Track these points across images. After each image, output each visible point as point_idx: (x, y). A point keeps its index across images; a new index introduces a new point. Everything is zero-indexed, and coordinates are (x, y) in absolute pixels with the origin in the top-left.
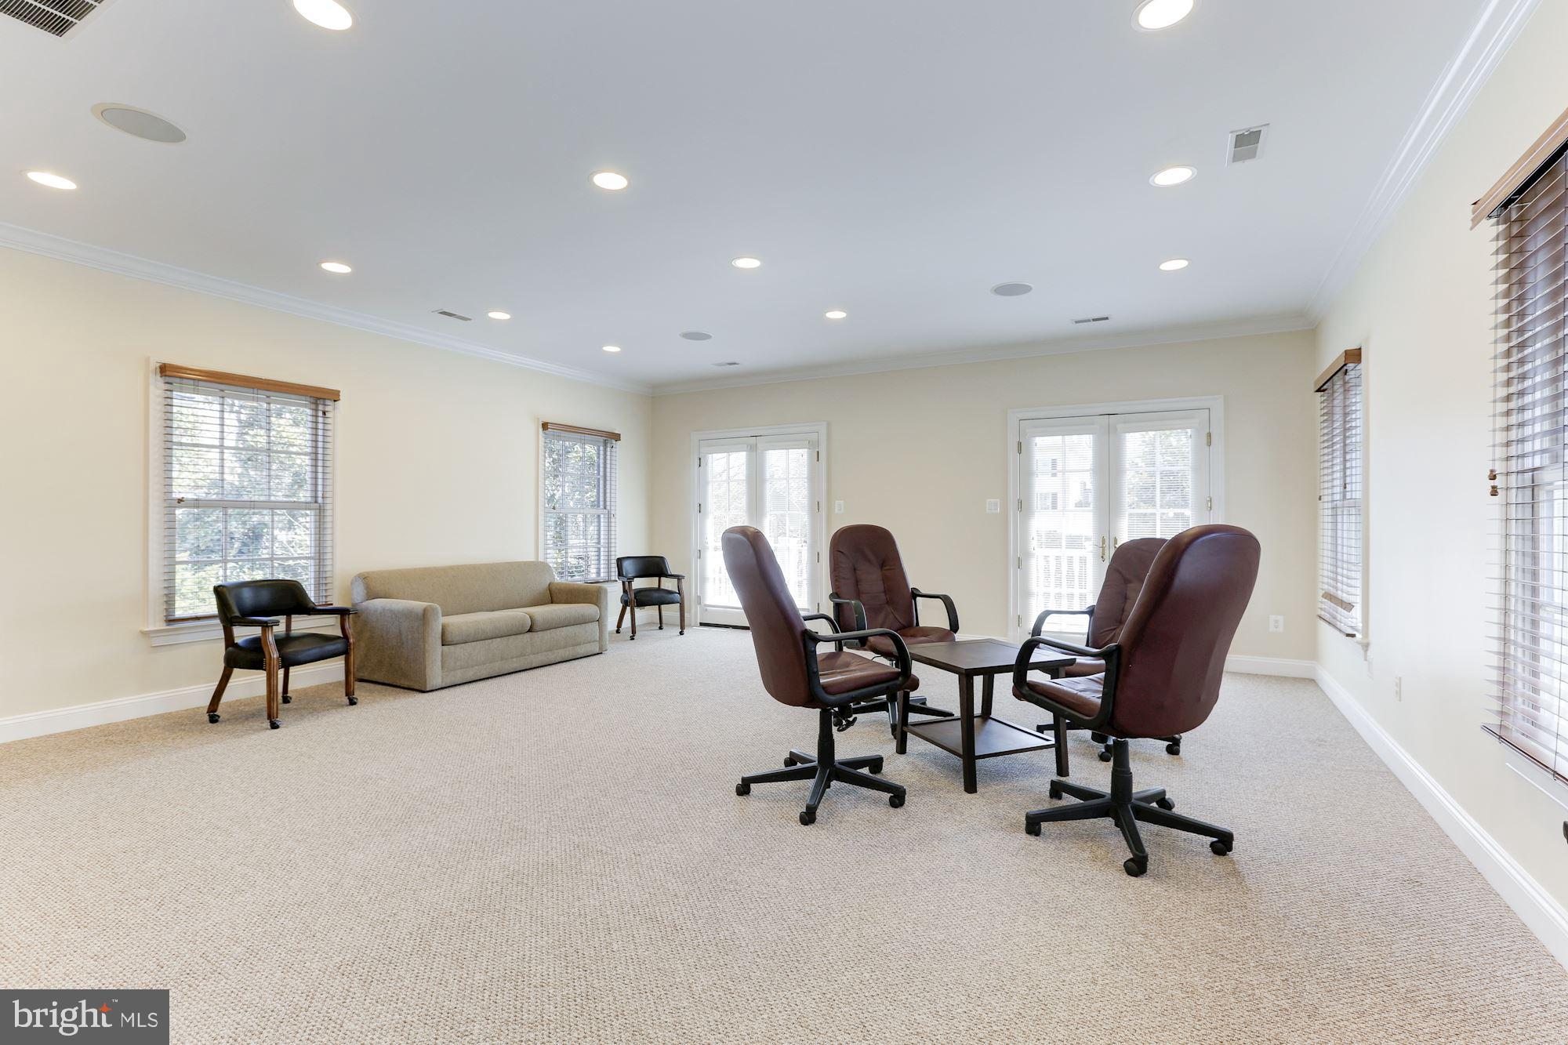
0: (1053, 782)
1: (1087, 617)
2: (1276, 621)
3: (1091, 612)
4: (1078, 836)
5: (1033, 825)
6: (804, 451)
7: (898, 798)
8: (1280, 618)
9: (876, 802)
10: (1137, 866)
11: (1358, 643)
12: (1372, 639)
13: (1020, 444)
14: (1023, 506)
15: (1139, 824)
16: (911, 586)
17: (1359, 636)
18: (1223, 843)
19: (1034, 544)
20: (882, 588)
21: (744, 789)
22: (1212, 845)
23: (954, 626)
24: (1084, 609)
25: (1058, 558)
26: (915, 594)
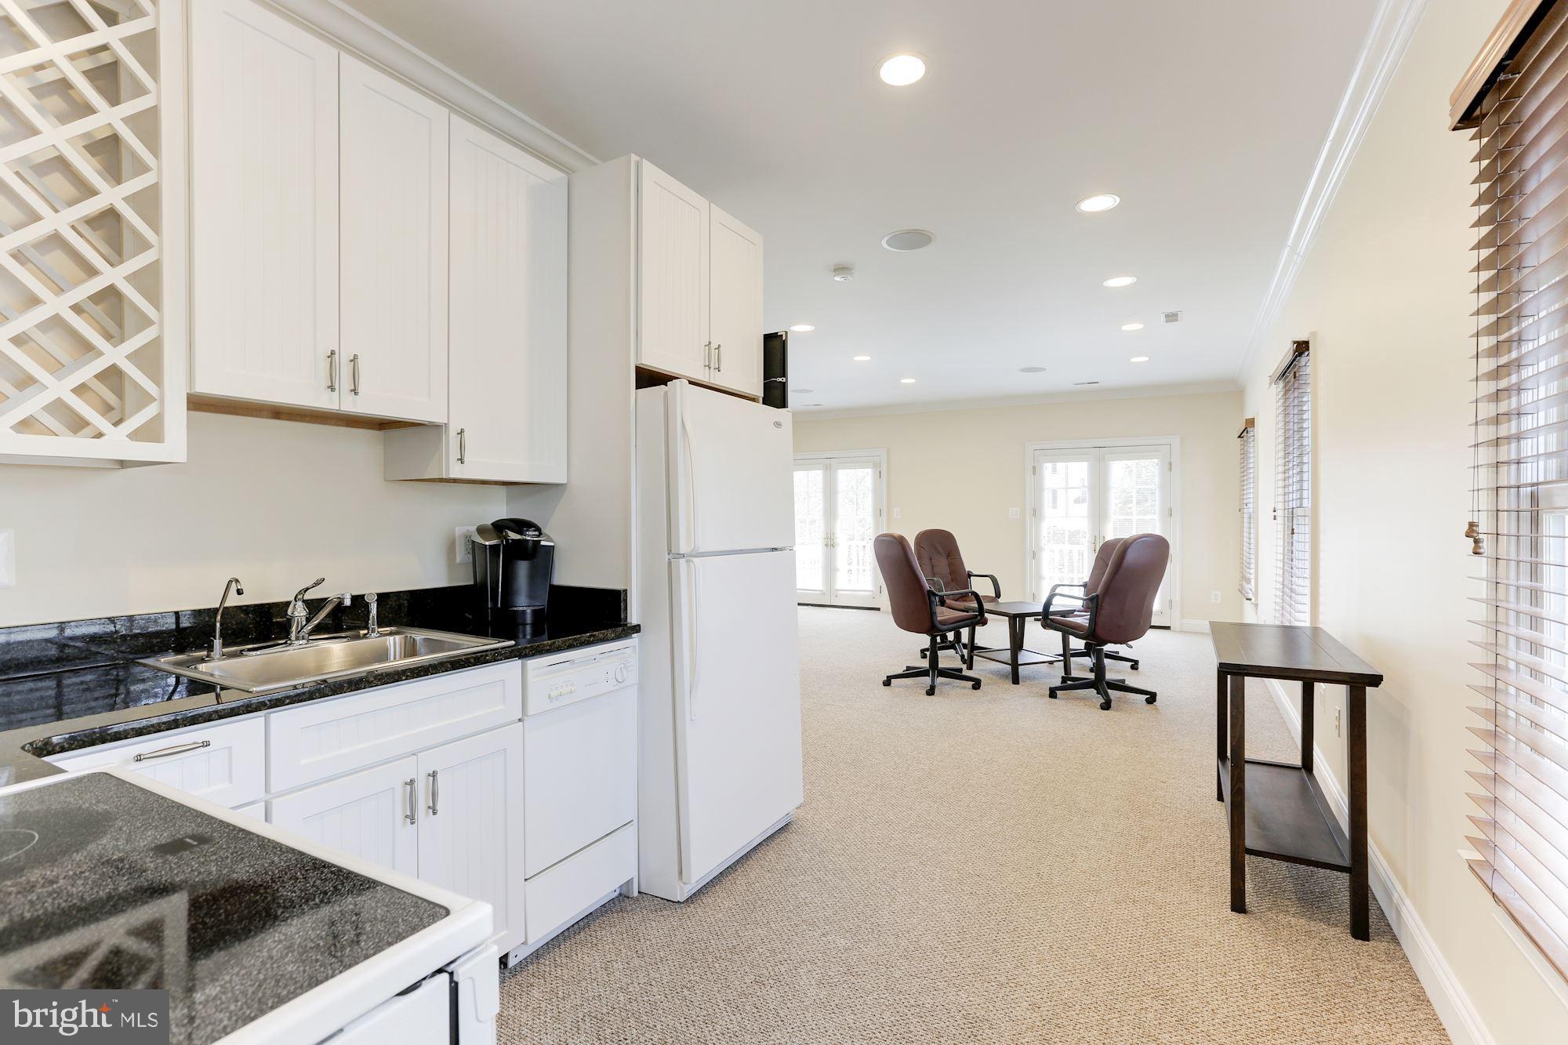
0: (1062, 677)
1: (1083, 588)
2: (1216, 595)
3: (1085, 586)
4: (1077, 699)
5: (1053, 693)
6: (870, 471)
7: (977, 684)
8: (1219, 593)
9: (964, 688)
10: (1107, 706)
11: (1252, 604)
12: (1259, 602)
13: (1034, 468)
14: (1036, 513)
15: (1109, 690)
16: (967, 570)
17: (1253, 600)
18: (1152, 698)
19: (1044, 541)
20: (948, 572)
21: (887, 683)
22: (1146, 700)
23: (998, 595)
24: (1081, 583)
25: (1061, 551)
26: (970, 575)
